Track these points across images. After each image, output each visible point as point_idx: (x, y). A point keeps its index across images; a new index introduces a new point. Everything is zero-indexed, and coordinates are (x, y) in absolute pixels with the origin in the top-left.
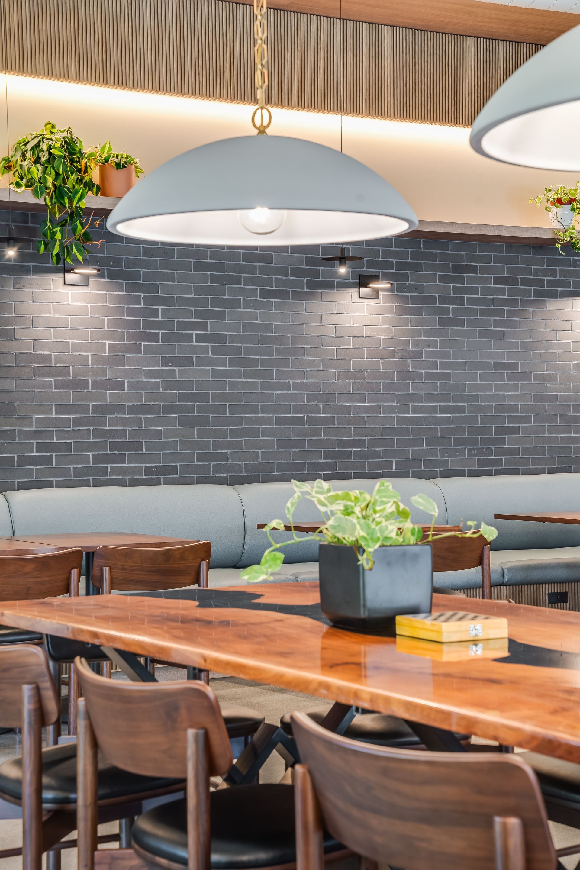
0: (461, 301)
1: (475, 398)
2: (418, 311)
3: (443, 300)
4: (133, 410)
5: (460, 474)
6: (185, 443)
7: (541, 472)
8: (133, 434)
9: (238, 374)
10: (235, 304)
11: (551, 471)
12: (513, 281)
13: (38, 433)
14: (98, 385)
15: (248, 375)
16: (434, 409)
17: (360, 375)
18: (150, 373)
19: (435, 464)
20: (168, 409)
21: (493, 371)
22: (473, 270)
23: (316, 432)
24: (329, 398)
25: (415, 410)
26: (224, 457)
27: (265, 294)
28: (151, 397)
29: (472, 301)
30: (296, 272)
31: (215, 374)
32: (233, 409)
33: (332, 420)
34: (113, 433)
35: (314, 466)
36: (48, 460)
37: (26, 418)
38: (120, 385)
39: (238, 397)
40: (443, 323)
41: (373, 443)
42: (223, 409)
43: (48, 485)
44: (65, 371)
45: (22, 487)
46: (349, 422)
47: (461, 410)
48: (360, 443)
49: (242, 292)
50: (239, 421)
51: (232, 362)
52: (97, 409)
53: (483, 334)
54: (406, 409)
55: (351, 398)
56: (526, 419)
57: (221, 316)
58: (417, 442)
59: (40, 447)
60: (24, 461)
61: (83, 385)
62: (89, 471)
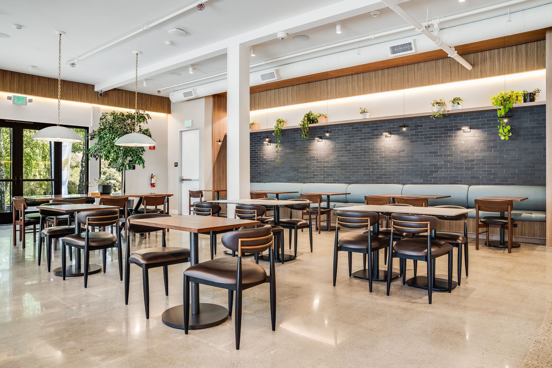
0: (418, 135)
1: (422, 162)
2: (404, 139)
3: (411, 135)
4: (331, 167)
5: (417, 184)
6: (342, 174)
7: (447, 184)
8: (331, 172)
9: (354, 158)
10: (353, 142)
11: (450, 184)
12: (437, 128)
13: (313, 172)
14: (324, 162)
15: (356, 158)
16: (408, 166)
17: (386, 157)
18: (335, 159)
19: (409, 180)
20: (338, 167)
21: (429, 154)
22: (422, 126)
23: (373, 172)
24: (377, 163)
25: (402, 166)
26: (350, 178)
27: (360, 139)
28: (335, 164)
29: (421, 135)
30: (368, 133)
31: (348, 158)
32: (352, 167)
33: (378, 169)
34: (327, 172)
35: (373, 180)
36: (314, 178)
37: (311, 169)
38: (328, 162)
39: (354, 164)
40: (411, 142)
41: (389, 175)
42: (350, 167)
43: (314, 182)
44: (318, 159)
45: (310, 182)
46: (383, 169)
47: (417, 166)
48: (386, 175)
49: (355, 139)
50: (354, 169)
51: (352, 156)
52: (324, 167)
53: (425, 144)
54: (400, 166)
55: (383, 163)
56: (441, 168)
57: (350, 145)
58: (403, 174)
59: (313, 175)
60: (310, 178)
61: (321, 162)
62: (322, 180)
